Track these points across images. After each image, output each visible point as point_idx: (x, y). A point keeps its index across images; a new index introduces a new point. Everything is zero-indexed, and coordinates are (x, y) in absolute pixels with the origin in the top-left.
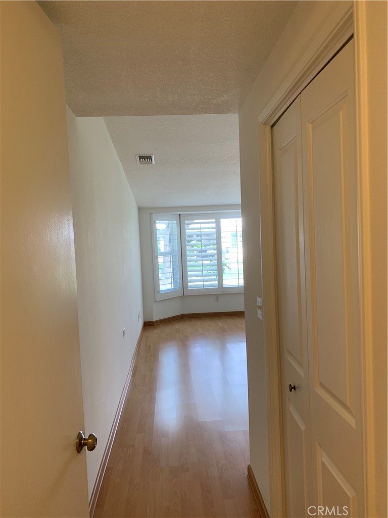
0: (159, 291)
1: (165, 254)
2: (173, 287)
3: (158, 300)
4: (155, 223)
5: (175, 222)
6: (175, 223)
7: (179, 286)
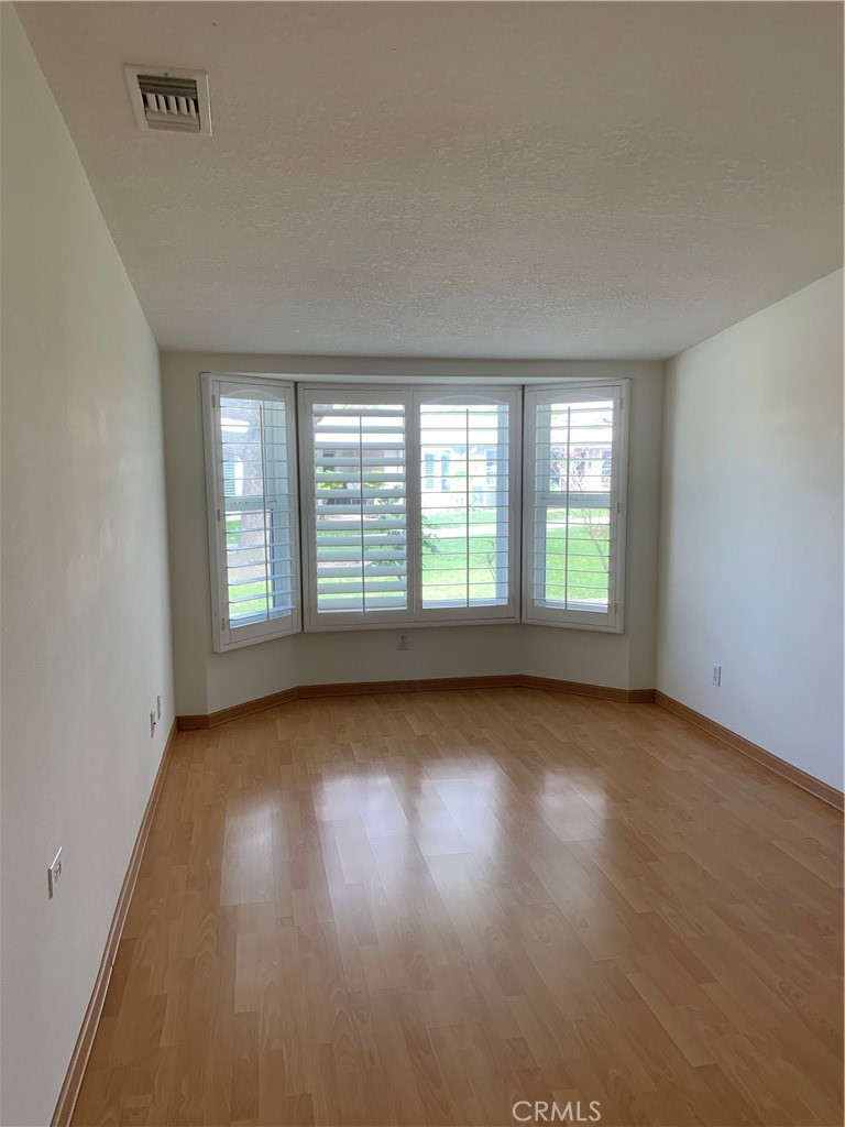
0: (226, 622)
1: (245, 505)
2: (271, 606)
3: (223, 649)
4: (216, 405)
5: (281, 405)
6: (279, 410)
7: (289, 605)
